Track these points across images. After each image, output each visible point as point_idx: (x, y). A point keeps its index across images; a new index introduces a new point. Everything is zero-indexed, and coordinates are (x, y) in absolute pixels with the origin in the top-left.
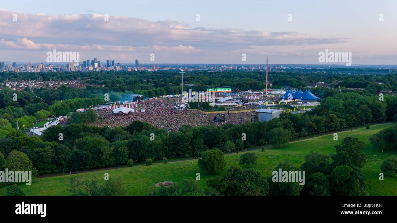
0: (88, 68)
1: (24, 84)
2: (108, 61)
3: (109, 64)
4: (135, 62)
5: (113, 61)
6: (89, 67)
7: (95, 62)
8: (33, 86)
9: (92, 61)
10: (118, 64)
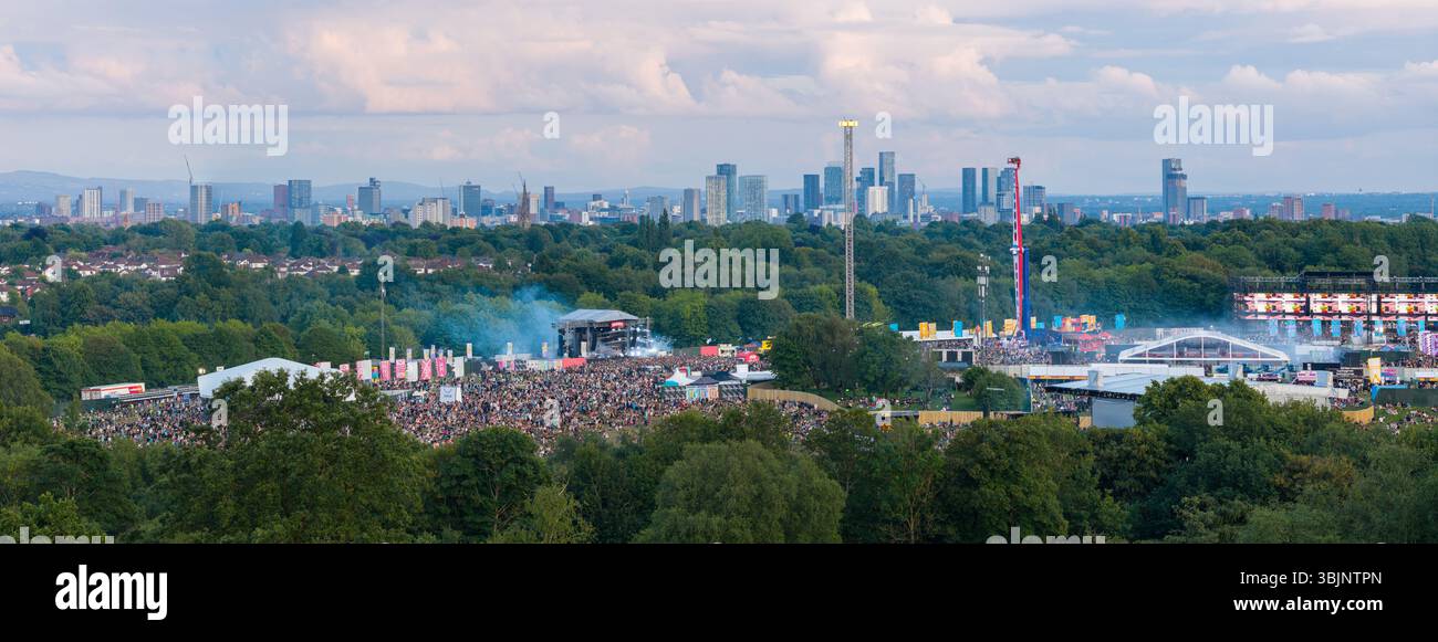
2: (968, 174)
3: (976, 191)
5: (1008, 174)
7: (882, 178)
9: (864, 171)
10: (1034, 193)
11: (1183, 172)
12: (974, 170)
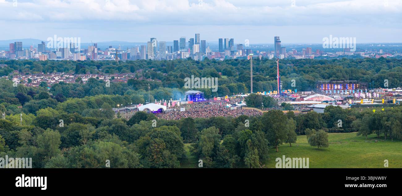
1: (42, 78)
2: (220, 40)
3: (223, 46)
5: (232, 40)
7: (196, 42)
8: (55, 81)
9: (191, 39)
10: (240, 46)
11: (280, 40)
12: (222, 39)
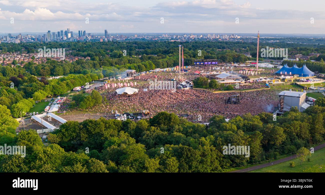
0: (62, 38)
3: (81, 34)
4: (104, 32)
5: (85, 31)
6: (64, 37)
7: (68, 32)
12: (80, 31)
